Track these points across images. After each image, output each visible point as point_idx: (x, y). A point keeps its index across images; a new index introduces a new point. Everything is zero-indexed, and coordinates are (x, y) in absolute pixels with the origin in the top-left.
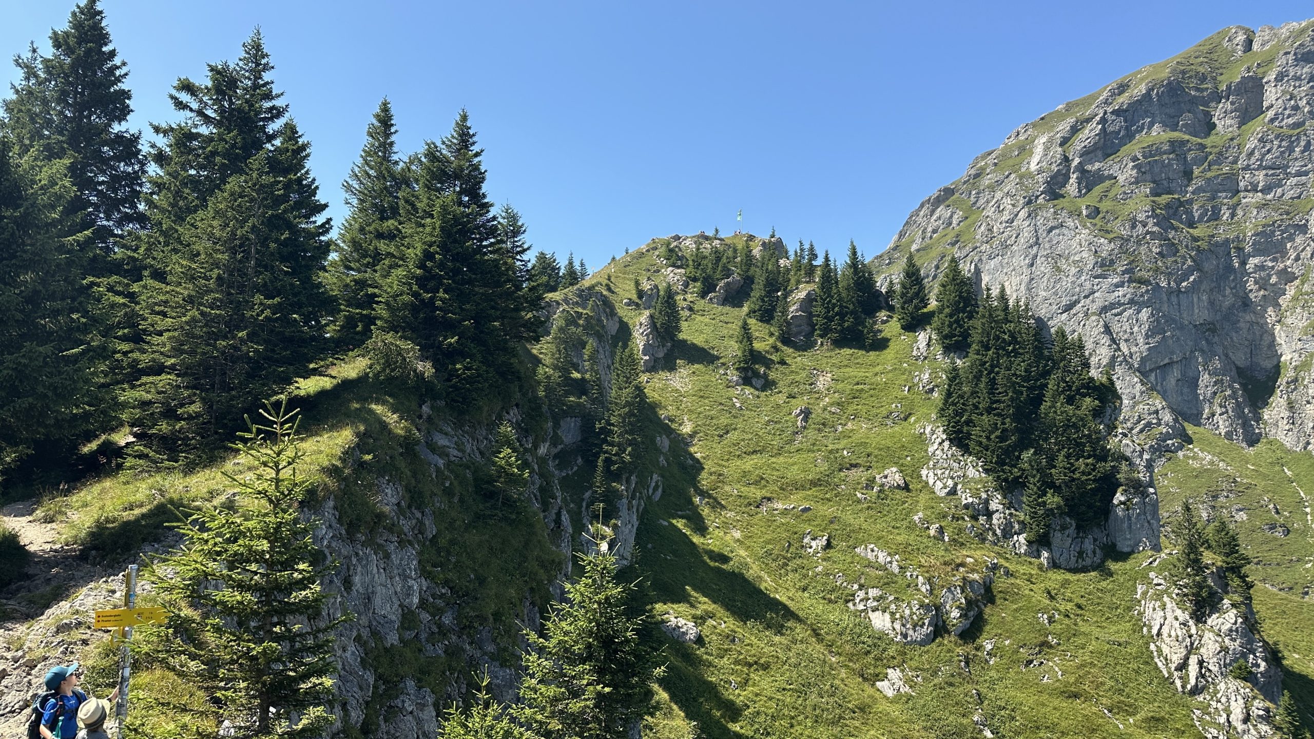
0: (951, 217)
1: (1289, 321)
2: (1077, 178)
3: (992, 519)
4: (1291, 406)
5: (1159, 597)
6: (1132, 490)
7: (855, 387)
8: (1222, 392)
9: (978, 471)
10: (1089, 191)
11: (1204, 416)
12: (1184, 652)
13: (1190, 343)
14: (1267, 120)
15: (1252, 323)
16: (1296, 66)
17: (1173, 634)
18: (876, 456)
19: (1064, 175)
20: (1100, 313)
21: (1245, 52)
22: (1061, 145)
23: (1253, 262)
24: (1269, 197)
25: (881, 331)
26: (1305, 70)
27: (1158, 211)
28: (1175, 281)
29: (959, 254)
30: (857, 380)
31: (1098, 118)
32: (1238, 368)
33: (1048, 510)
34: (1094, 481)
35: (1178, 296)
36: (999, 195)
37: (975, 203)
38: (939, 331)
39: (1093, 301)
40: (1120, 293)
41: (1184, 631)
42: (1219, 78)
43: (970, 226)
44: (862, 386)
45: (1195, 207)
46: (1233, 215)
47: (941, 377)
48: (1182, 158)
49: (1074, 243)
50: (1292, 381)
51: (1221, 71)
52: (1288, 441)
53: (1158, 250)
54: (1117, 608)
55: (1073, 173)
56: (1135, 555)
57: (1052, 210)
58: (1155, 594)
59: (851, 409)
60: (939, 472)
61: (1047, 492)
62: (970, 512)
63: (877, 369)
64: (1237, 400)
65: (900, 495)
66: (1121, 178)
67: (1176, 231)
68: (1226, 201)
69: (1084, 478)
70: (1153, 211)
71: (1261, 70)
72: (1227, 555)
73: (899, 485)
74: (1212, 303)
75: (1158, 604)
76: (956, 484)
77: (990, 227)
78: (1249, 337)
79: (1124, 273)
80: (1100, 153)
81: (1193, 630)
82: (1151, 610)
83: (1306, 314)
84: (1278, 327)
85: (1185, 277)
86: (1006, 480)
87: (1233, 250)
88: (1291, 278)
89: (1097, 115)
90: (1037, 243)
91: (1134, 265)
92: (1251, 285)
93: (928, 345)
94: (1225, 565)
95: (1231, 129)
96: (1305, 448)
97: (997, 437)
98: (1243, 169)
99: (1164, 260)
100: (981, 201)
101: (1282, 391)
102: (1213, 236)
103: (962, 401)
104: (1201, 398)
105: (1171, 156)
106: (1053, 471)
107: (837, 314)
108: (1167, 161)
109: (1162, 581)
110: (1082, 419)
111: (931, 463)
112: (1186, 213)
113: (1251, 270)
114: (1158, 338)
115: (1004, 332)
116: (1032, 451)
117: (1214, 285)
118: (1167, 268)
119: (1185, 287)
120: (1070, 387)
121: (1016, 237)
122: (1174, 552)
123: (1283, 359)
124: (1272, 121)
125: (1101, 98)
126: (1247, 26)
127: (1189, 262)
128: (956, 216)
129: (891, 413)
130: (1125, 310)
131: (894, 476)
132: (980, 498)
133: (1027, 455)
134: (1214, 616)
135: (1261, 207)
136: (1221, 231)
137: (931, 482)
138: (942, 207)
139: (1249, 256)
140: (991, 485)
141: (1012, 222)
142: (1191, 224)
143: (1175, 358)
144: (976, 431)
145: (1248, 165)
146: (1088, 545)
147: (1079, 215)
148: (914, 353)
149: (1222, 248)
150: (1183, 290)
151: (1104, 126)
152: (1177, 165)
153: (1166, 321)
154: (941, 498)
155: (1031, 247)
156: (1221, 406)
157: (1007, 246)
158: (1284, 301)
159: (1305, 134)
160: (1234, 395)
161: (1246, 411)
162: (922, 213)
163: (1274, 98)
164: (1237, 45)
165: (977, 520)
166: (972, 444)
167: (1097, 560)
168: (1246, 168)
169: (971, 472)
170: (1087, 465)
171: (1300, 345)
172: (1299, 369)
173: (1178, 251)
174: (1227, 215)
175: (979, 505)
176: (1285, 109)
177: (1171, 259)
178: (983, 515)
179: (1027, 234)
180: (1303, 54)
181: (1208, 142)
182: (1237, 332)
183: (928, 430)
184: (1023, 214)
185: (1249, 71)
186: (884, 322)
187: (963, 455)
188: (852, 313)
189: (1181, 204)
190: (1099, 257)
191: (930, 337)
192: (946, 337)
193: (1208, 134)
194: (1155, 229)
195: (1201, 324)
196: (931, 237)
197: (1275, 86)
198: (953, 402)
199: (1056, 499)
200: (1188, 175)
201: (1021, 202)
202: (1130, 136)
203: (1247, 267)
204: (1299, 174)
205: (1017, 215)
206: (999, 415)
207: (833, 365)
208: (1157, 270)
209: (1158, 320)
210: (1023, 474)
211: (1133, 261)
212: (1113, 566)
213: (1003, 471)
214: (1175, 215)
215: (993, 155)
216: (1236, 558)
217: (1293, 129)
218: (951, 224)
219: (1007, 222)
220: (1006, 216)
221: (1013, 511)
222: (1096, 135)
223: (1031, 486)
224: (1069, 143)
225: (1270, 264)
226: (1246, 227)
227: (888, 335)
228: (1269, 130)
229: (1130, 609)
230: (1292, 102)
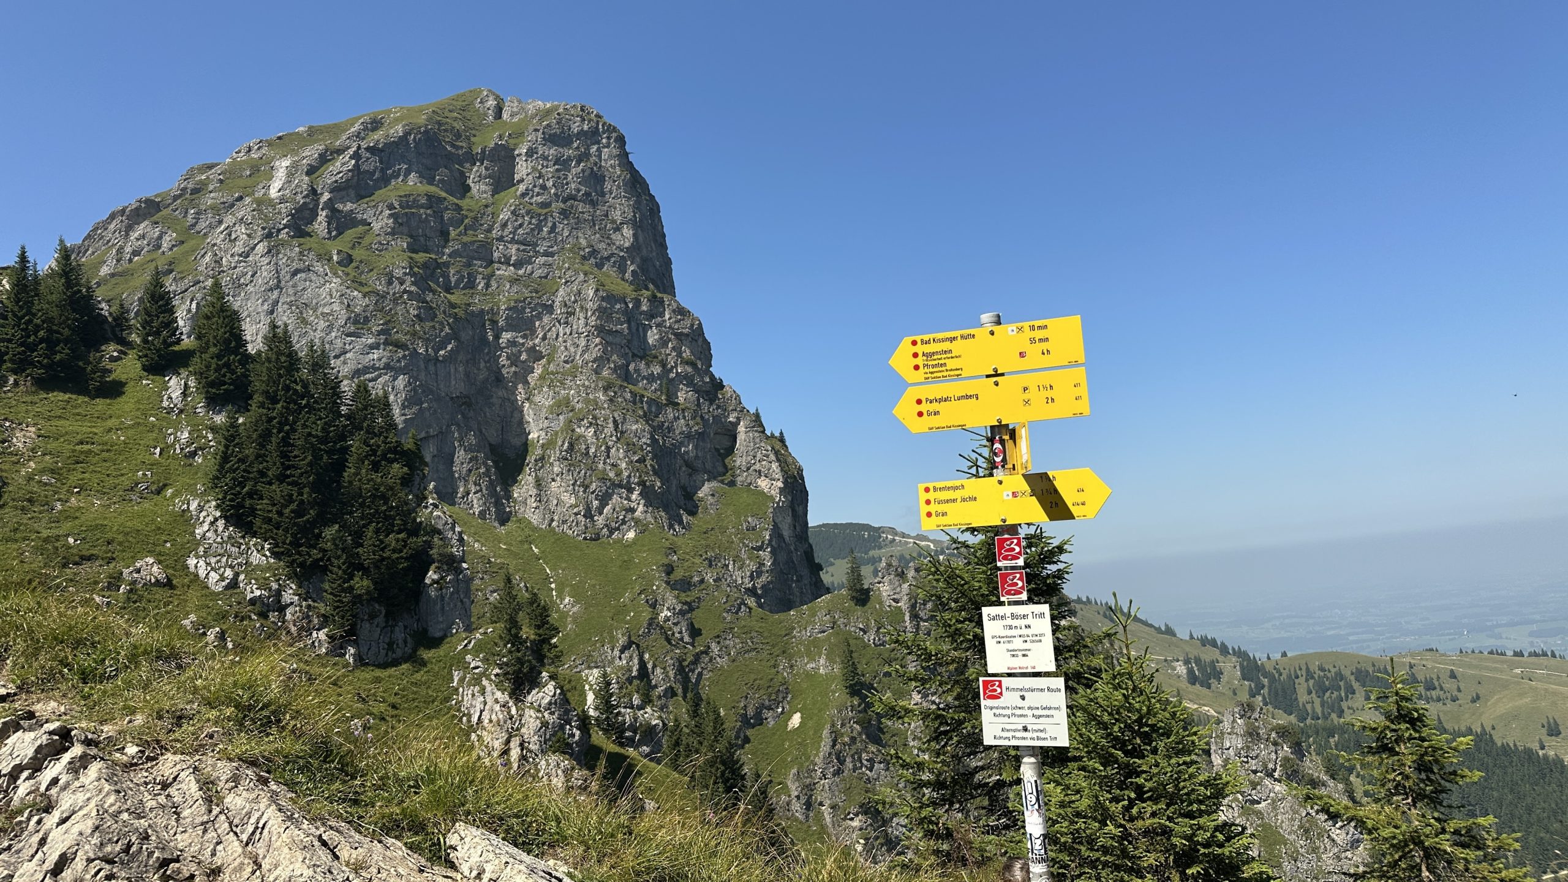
0: (160, 238)
1: (537, 399)
2: (326, 216)
3: (285, 615)
4: (538, 484)
5: (477, 681)
6: (445, 567)
7: (78, 448)
8: (477, 469)
9: (265, 555)
10: (340, 234)
11: (459, 495)
12: (505, 736)
13: (447, 417)
14: (519, 193)
15: (504, 399)
16: (544, 145)
17: (494, 717)
18: (120, 544)
19: (312, 210)
20: (353, 377)
21: (495, 118)
22: (308, 173)
23: (506, 336)
24: (521, 272)
25: (110, 371)
26: (552, 151)
27: (416, 269)
28: (433, 348)
29: (173, 288)
30: (79, 437)
31: (351, 151)
32: (490, 445)
33: (354, 597)
34: (406, 559)
35: (435, 364)
36: (229, 220)
37: (194, 225)
38: (200, 375)
39: (345, 363)
40: (376, 356)
41: (505, 713)
42: (473, 139)
43: (187, 254)
44: (89, 447)
45: (452, 272)
46: (488, 286)
47: (206, 437)
48: (438, 215)
49: (323, 292)
50: (540, 459)
51: (473, 132)
52: (535, 518)
53: (416, 312)
54: (433, 702)
55: (322, 210)
56: (448, 639)
57: (297, 249)
58: (474, 678)
59: (74, 478)
60: (213, 560)
61: (354, 575)
62: (258, 607)
63: (110, 423)
64: (490, 479)
65: (160, 594)
66: (376, 226)
67: (434, 294)
68: (481, 270)
69: (396, 555)
70: (411, 268)
71: (512, 141)
72: (538, 627)
73: (157, 581)
74: (467, 375)
75: (477, 688)
76: (237, 575)
77: (217, 258)
78: (500, 413)
79: (379, 333)
80: (352, 193)
81: (514, 711)
82: (470, 696)
83: (551, 393)
84: (527, 405)
85: (442, 345)
86: (302, 565)
87: (487, 323)
88: (539, 357)
89: (349, 148)
90: (278, 286)
91: (390, 326)
92: (503, 360)
93: (184, 394)
94: (537, 638)
95: (485, 195)
96: (550, 525)
97: (292, 511)
98: (497, 239)
99: (422, 324)
100: (202, 225)
101: (530, 469)
102: (469, 305)
103: (243, 467)
104: (457, 475)
105: (428, 211)
106: (360, 550)
107: (42, 341)
108: (424, 216)
109: (480, 664)
110: (392, 488)
111: (201, 549)
112: (443, 276)
113: (504, 345)
114: (415, 409)
115: (295, 382)
116: (337, 527)
117: (469, 356)
118: (425, 333)
119: (443, 356)
120: (374, 452)
121: (252, 276)
122: (489, 630)
123: (530, 437)
124: (523, 195)
125: (353, 130)
126: (498, 93)
127: (447, 330)
128: (167, 238)
129: (137, 484)
130: (380, 376)
131: (151, 569)
132: (270, 589)
133: (330, 532)
134: (534, 692)
135: (514, 281)
136: (476, 301)
137: (202, 573)
138: (146, 223)
139: (502, 330)
140: (283, 571)
141: (248, 256)
142: (448, 289)
143: (432, 432)
144: (262, 505)
145: (502, 237)
146: (399, 635)
147: (329, 261)
148: (165, 404)
149: (478, 319)
150: (441, 358)
151: (357, 162)
152: (435, 223)
153: (424, 391)
154: (219, 593)
155: (271, 290)
156: (475, 484)
157: (240, 286)
158: (532, 379)
159: (552, 216)
160: (487, 473)
161: (498, 489)
162: (112, 227)
163: (525, 172)
164: (489, 109)
165: (266, 617)
166: (258, 522)
167: (408, 650)
168: (500, 239)
169: (256, 558)
170: (398, 540)
171: (546, 423)
172: (545, 447)
173: (435, 316)
174: (482, 284)
175: (269, 598)
176: (535, 186)
177: (429, 324)
178: (274, 611)
179: (265, 274)
180: (550, 135)
181: (464, 203)
182: (490, 407)
183: (194, 506)
184: (261, 248)
185: (501, 137)
186: (113, 359)
187: (243, 537)
188: (67, 341)
189: (438, 265)
190: (353, 312)
191: (186, 384)
192: (212, 384)
193: (463, 197)
194: (413, 288)
195: (457, 397)
196: (130, 260)
197: (526, 161)
198: (230, 468)
199: (365, 583)
200: (445, 235)
201: (259, 233)
202: (385, 181)
203: (501, 341)
204: (546, 254)
205: (253, 248)
206: (294, 484)
207: (38, 415)
208: (414, 334)
209: (414, 390)
210: (324, 556)
211: (389, 321)
212: (426, 654)
213: (299, 553)
214: (432, 276)
215: (218, 169)
216: (547, 629)
217: (541, 208)
218: (159, 247)
219: (240, 255)
220: (239, 248)
221: (310, 602)
222: (349, 171)
223: (335, 569)
224: (317, 174)
225: (521, 341)
226: (500, 300)
227: (123, 378)
228: (521, 204)
229: (448, 699)
230: (541, 181)
